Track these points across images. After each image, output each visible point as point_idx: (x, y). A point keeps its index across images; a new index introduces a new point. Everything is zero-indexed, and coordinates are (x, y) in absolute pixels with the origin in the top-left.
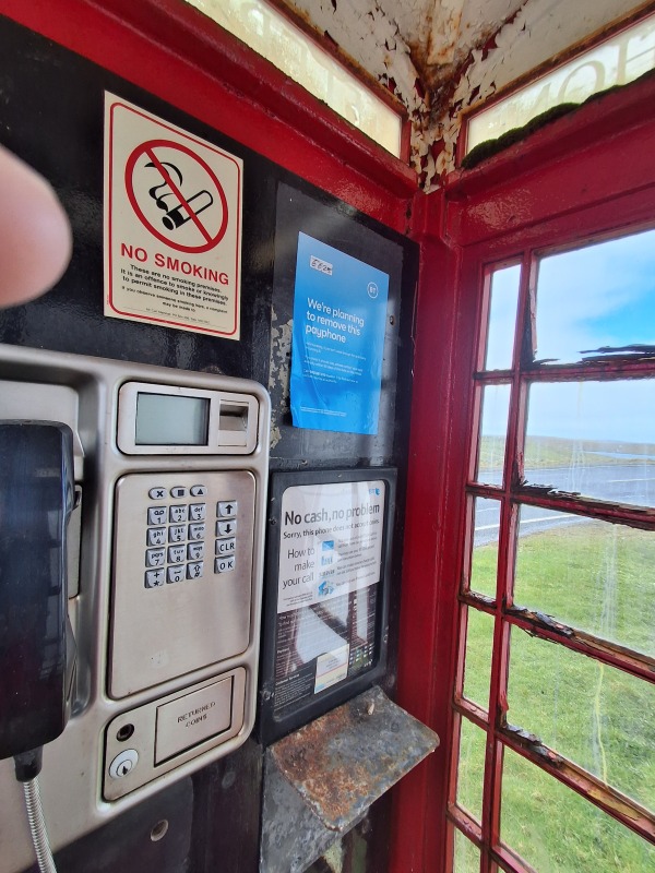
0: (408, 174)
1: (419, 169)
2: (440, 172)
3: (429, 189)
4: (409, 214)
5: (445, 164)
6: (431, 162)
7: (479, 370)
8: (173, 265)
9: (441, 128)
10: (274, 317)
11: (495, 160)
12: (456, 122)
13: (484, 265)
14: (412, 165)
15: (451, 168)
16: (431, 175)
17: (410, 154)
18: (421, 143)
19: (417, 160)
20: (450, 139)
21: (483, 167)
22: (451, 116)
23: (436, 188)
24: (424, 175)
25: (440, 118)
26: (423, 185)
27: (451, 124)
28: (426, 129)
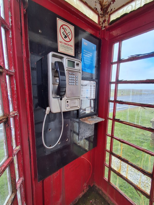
1: (101, 25)
2: (105, 26)
3: (103, 29)
4: (99, 34)
5: (106, 24)
6: (103, 24)
7: (112, 62)
9: (105, 17)
10: (79, 53)
11: (115, 23)
12: (108, 16)
13: (113, 43)
14: (100, 24)
15: (107, 25)
17: (100, 22)
18: (102, 20)
20: (107, 19)
21: (112, 25)
22: (107, 14)
24: (102, 26)
25: (105, 15)
26: (102, 28)
27: (107, 16)
28: (103, 17)
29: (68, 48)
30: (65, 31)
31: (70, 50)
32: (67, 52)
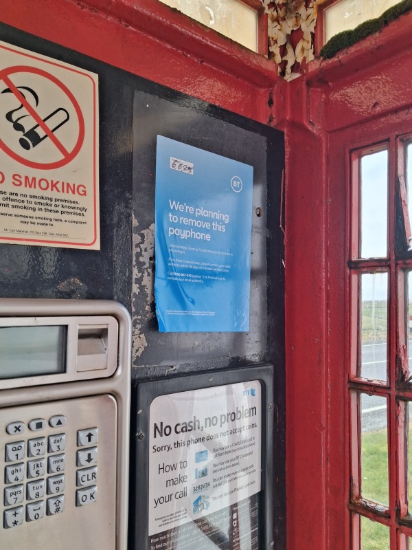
0: (268, 66)
1: (278, 59)
2: (300, 60)
3: (290, 77)
4: (271, 103)
5: (304, 52)
6: (290, 50)
7: (354, 258)
8: (31, 182)
9: (298, 17)
10: (135, 223)
11: (353, 50)
12: (313, 12)
13: (351, 151)
14: (271, 55)
15: (311, 57)
16: (291, 63)
17: (269, 45)
18: (278, 33)
19: (275, 49)
20: (308, 28)
21: (341, 57)
22: (307, 6)
23: (297, 75)
24: (284, 63)
25: (296, 8)
26: (283, 73)
27: (307, 15)
28: (284, 19)
29: (47, 204)
30: (25, 104)
31: (65, 217)
32: (41, 229)
